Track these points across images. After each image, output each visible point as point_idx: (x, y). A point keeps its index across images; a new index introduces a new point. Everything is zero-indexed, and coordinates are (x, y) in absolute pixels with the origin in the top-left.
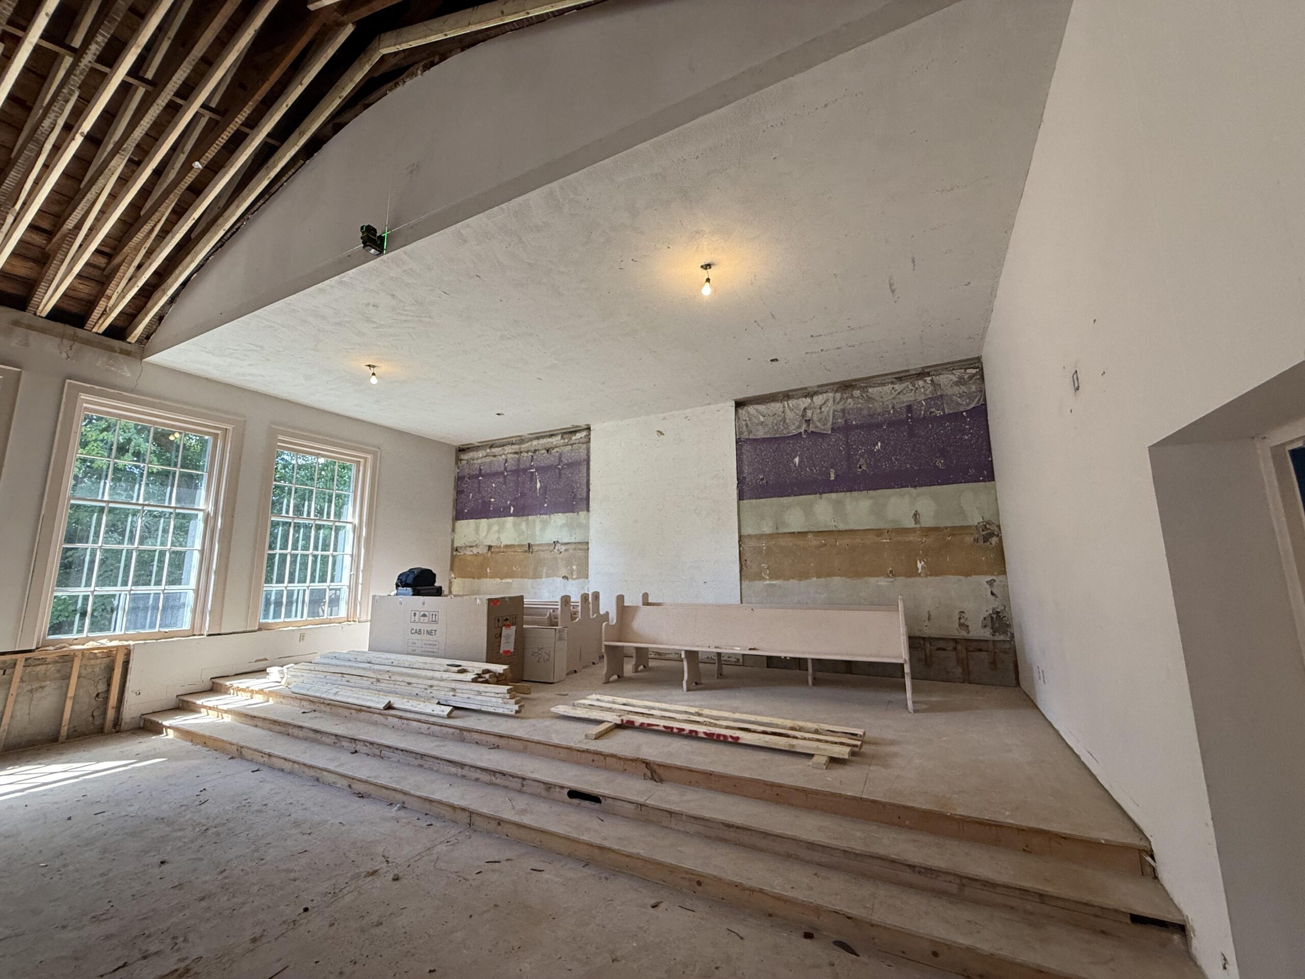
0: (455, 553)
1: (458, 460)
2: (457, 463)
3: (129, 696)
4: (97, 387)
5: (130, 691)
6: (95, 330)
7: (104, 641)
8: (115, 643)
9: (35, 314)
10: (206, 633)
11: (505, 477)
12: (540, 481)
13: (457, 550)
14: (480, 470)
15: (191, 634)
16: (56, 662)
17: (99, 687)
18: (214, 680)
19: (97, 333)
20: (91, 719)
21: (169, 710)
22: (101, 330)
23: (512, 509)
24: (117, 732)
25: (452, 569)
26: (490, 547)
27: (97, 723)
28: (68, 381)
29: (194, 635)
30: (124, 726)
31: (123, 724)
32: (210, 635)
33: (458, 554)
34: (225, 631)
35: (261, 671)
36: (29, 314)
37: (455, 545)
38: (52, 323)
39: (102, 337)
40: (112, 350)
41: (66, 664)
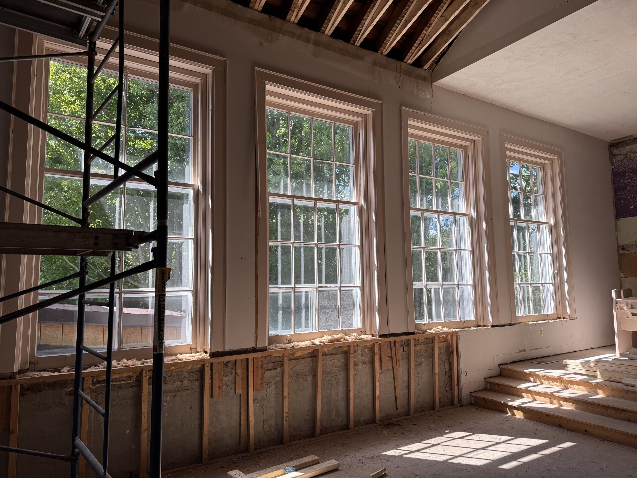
0: (621, 252)
1: (612, 155)
2: (611, 159)
3: (463, 376)
4: (415, 111)
5: (462, 372)
6: (409, 62)
7: (440, 327)
8: (445, 330)
9: (382, 54)
10: (490, 324)
13: (623, 249)
15: (476, 324)
16: (424, 343)
17: (446, 367)
18: (501, 367)
19: (409, 64)
20: (446, 392)
21: (480, 390)
22: (411, 62)
24: (460, 406)
25: (620, 268)
27: (449, 397)
28: (403, 108)
29: (479, 326)
30: (464, 402)
31: (462, 399)
32: (493, 326)
33: (627, 252)
34: (502, 323)
35: (524, 361)
36: (379, 54)
37: (621, 244)
38: (390, 59)
39: (413, 67)
40: (418, 77)
41: (428, 345)
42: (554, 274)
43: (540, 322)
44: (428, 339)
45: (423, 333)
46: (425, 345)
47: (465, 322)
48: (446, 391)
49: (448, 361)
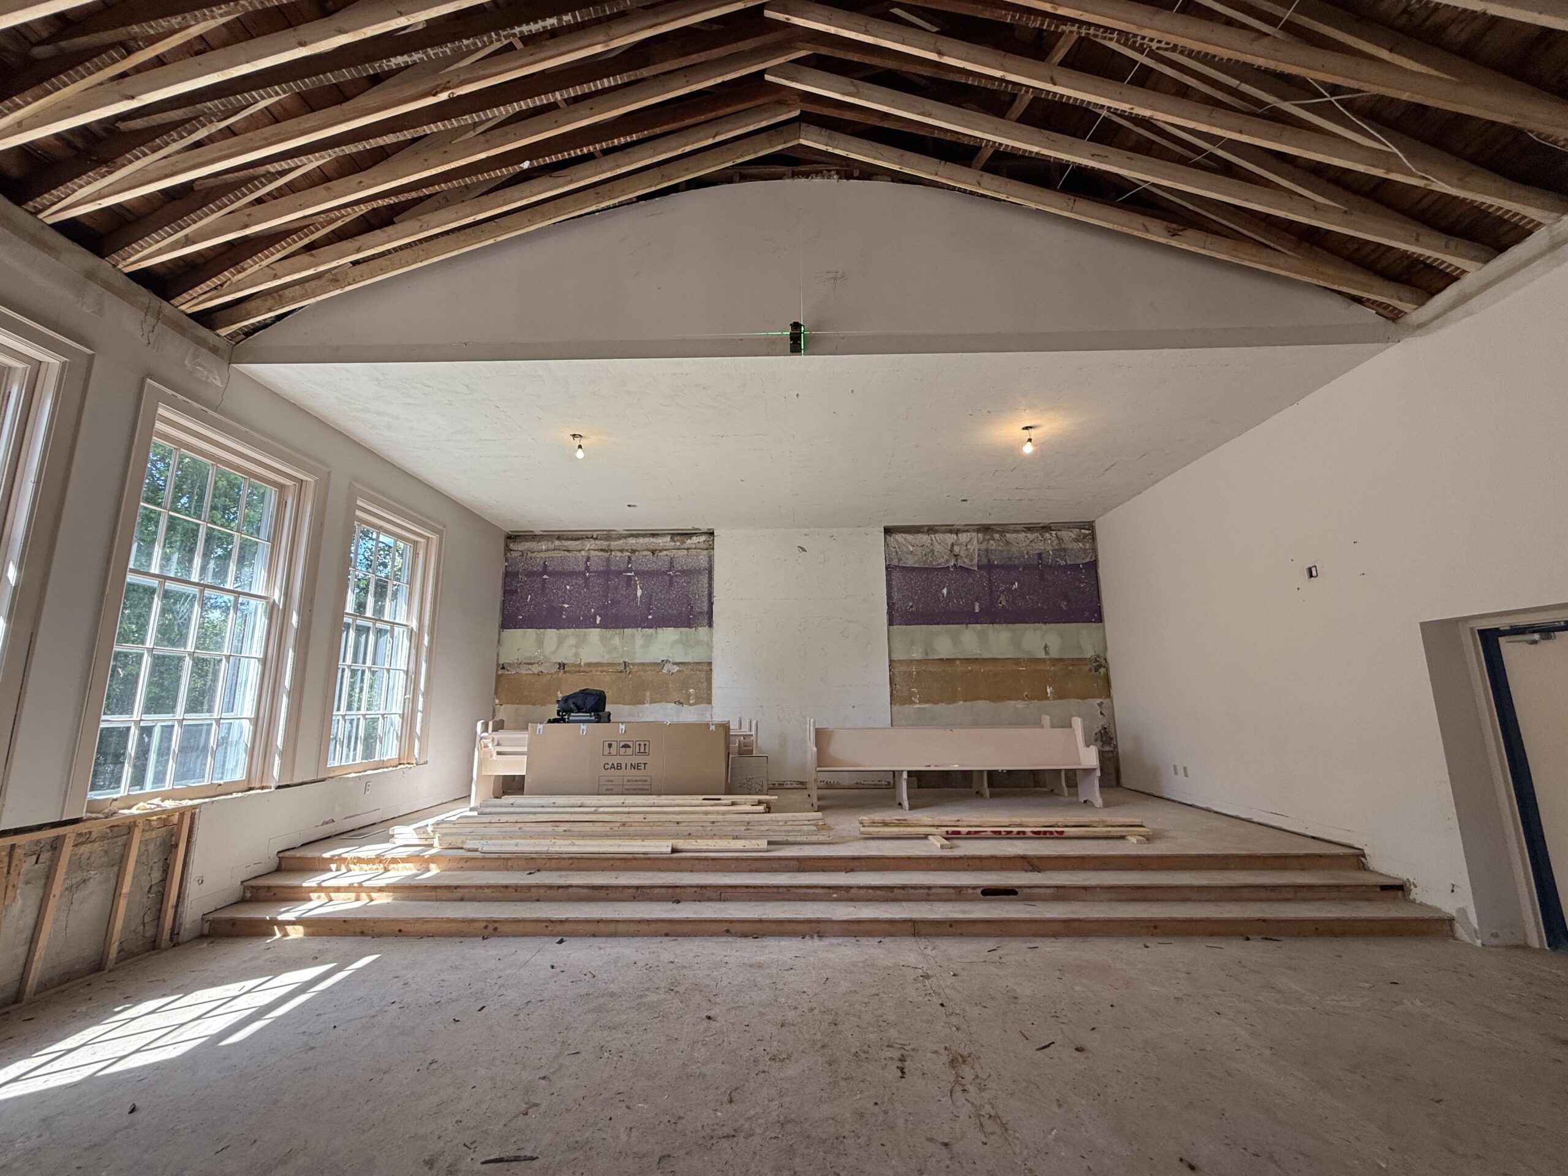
0: (501, 673)
1: (508, 550)
2: (505, 554)
3: (192, 887)
4: (180, 397)
5: (193, 877)
6: (183, 308)
7: (157, 801)
8: (169, 804)
9: (114, 266)
10: (273, 785)
11: (587, 579)
12: (641, 588)
13: (503, 668)
14: (545, 566)
15: (246, 787)
16: (103, 838)
17: (153, 876)
18: (281, 855)
19: (183, 312)
20: (140, 927)
21: (228, 906)
22: (189, 311)
23: (598, 619)
24: (174, 946)
25: (496, 693)
26: (562, 666)
27: (148, 934)
28: (148, 380)
29: (251, 789)
30: (184, 935)
31: (182, 931)
32: (279, 787)
33: (507, 672)
34: (296, 781)
35: (329, 837)
36: (105, 264)
37: (501, 662)
38: (134, 285)
39: (190, 320)
40: (200, 342)
41: (115, 840)
42: (405, 699)
43: (369, 772)
44: (116, 829)
45: (106, 818)
46: (106, 841)
47: (220, 785)
48: (144, 924)
49: (161, 864)
